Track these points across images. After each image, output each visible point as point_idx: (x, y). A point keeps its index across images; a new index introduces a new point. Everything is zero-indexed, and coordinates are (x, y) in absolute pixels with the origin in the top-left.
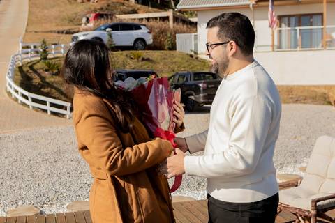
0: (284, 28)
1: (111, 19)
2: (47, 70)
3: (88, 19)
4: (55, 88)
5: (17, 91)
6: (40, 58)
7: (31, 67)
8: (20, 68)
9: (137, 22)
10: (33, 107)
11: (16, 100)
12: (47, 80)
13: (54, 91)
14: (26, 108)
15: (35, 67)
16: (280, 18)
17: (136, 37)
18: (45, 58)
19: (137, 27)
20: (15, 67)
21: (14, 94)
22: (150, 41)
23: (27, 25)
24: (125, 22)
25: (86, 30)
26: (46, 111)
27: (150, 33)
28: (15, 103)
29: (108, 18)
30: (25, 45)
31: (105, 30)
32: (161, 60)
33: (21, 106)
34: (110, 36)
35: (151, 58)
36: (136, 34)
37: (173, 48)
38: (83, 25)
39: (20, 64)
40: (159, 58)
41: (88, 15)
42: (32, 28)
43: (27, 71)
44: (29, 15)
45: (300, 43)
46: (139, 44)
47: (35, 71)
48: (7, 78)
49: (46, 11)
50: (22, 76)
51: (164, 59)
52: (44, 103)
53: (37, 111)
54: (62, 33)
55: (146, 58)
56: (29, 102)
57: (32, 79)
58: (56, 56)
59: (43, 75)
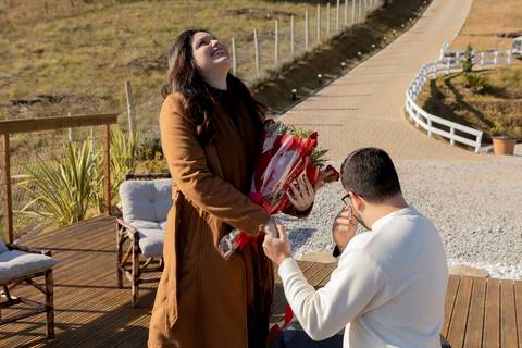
2: (468, 87)
4: (474, 111)
6: (461, 70)
7: (447, 82)
8: (433, 82)
10: (433, 134)
11: (413, 123)
12: (465, 100)
13: (472, 114)
14: (422, 134)
15: (452, 81)
18: (469, 70)
20: (425, 80)
23: (464, 26)
26: (448, 140)
30: (448, 52)
33: (418, 131)
39: (435, 77)
43: (441, 87)
44: (470, 13)
47: (452, 87)
49: (495, 7)
50: (432, 93)
52: (447, 129)
53: (437, 139)
54: (503, 36)
56: (428, 127)
57: (445, 97)
58: (485, 67)
59: (461, 93)
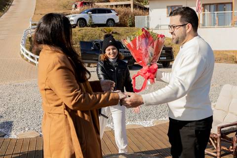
0: (207, 12)
1: (92, 5)
3: (76, 6)
5: (27, 54)
8: (30, 38)
9: (109, 8)
11: (27, 60)
16: (204, 5)
17: (108, 18)
19: (109, 11)
20: (26, 37)
21: (26, 56)
22: (117, 20)
23: (36, 10)
24: (101, 7)
25: (75, 13)
27: (117, 15)
28: (26, 62)
29: (89, 5)
30: (33, 23)
31: (87, 13)
32: (125, 33)
33: (30, 64)
34: (91, 17)
35: (118, 32)
36: (108, 16)
37: (133, 25)
38: (73, 10)
39: (30, 36)
40: (124, 32)
41: (76, 3)
42: (38, 12)
45: (217, 22)
46: (110, 23)
48: (21, 45)
50: (31, 44)
51: (127, 32)
55: (114, 32)
56: (35, 62)
